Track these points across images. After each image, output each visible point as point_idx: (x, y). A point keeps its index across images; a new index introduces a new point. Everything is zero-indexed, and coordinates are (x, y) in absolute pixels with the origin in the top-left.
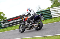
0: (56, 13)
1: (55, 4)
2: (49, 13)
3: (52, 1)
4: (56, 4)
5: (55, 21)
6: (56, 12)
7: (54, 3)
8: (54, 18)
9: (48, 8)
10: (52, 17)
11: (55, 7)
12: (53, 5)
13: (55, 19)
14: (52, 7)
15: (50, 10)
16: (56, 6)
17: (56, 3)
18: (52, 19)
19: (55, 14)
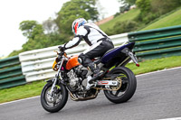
0: (37, 67)
1: (34, 42)
2: (16, 67)
3: (25, 31)
4: (38, 41)
5: (34, 91)
6: (38, 64)
7: (33, 38)
8: (31, 82)
9: (14, 51)
10: (24, 79)
11: (33, 48)
12: (29, 42)
13: (34, 85)
14: (26, 48)
15: (17, 59)
16: (37, 46)
17: (36, 37)
18: (25, 87)
19: (34, 70)
